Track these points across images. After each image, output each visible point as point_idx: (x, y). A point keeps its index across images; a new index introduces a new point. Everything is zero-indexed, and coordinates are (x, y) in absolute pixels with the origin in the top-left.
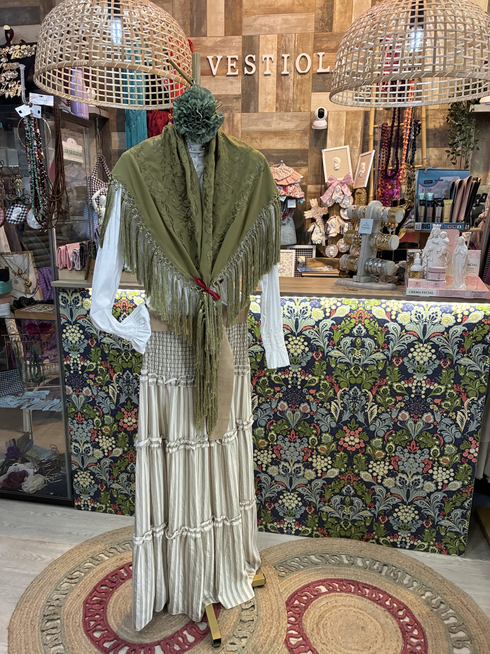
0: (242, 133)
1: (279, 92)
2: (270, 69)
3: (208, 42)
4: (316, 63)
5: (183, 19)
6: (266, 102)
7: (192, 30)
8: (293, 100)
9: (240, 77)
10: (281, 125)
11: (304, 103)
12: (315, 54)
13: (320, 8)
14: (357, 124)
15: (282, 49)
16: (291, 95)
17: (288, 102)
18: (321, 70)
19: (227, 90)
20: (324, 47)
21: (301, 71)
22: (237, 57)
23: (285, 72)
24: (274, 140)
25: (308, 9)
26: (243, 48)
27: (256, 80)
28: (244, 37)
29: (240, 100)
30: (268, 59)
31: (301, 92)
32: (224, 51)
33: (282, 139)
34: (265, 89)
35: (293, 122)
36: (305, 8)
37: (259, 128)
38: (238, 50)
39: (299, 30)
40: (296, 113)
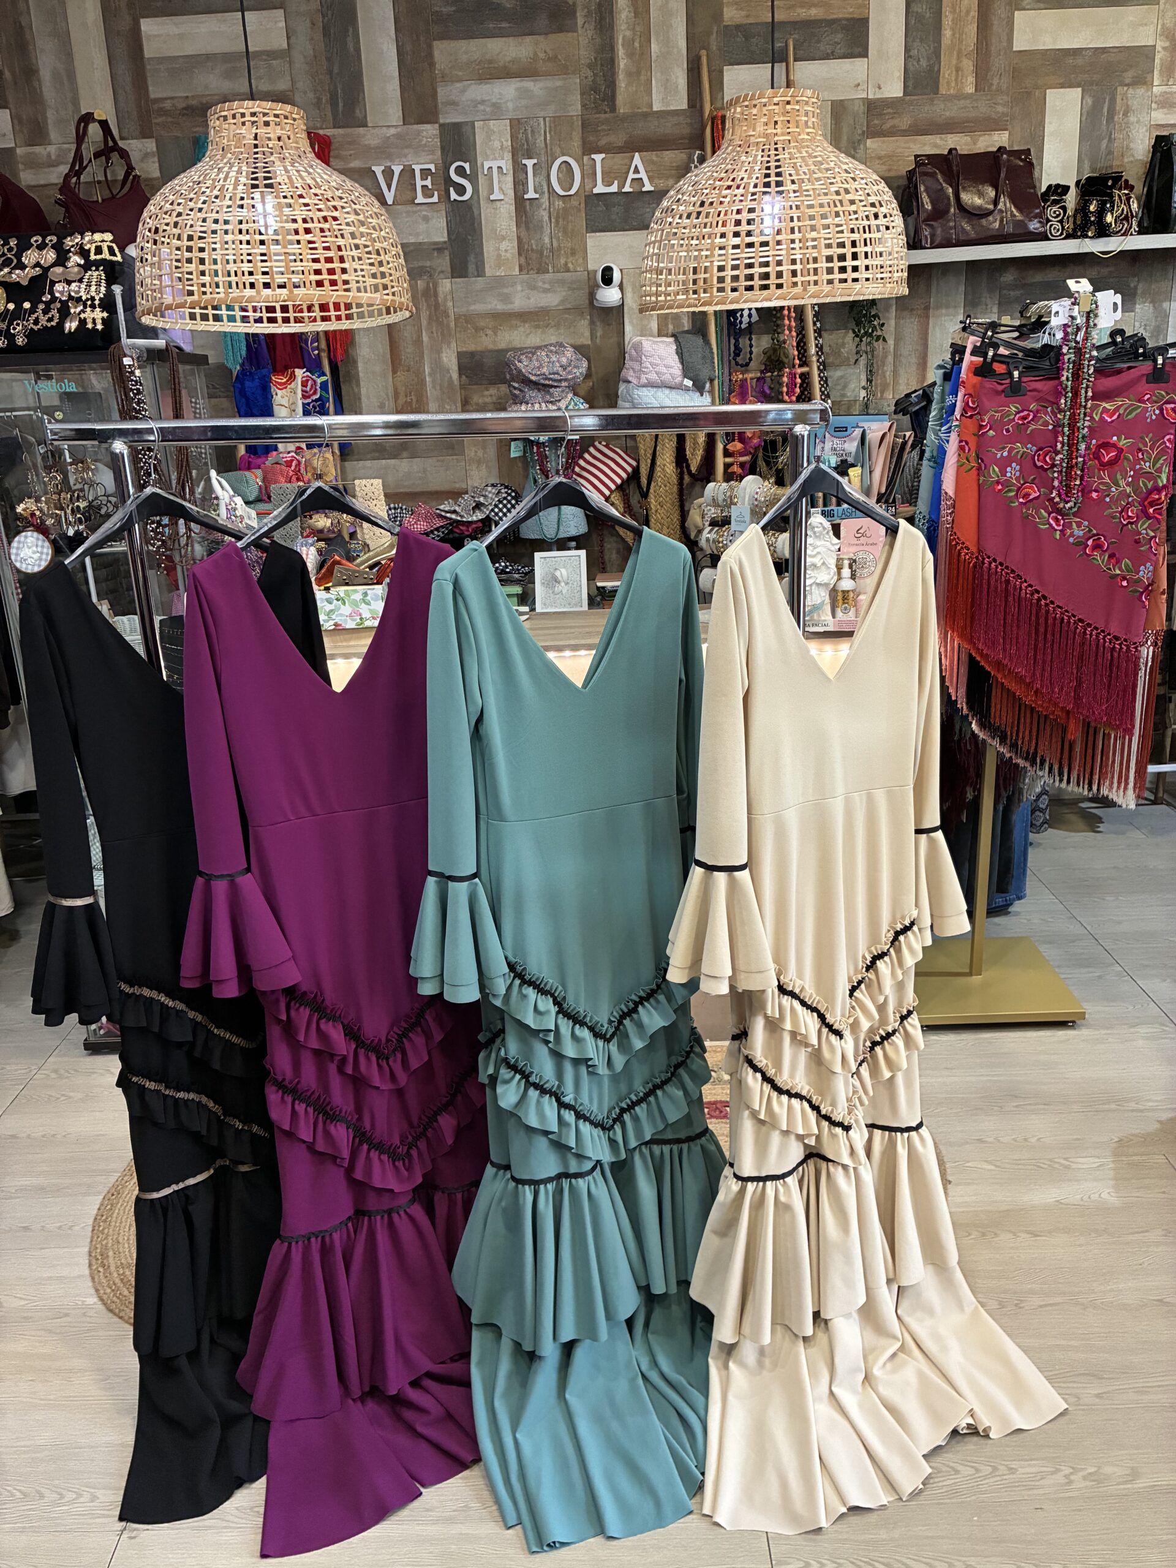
0: (457, 318)
1: (523, 234)
2: (501, 189)
3: (370, 137)
4: (589, 174)
5: (315, 91)
6: (499, 256)
7: (335, 114)
8: (552, 250)
9: (442, 207)
10: (532, 300)
11: (573, 253)
12: (586, 158)
13: (590, 66)
15: (520, 150)
16: (547, 240)
17: (541, 253)
18: (600, 189)
19: (417, 235)
20: (603, 142)
21: (562, 193)
22: (432, 167)
23: (531, 194)
24: (521, 329)
25: (566, 67)
26: (443, 148)
27: (476, 213)
28: (441, 125)
29: (447, 253)
30: (495, 170)
31: (565, 232)
32: (405, 157)
33: (537, 327)
34: (494, 230)
35: (555, 292)
36: (559, 66)
37: (489, 307)
38: (433, 152)
39: (550, 111)
40: (559, 276)
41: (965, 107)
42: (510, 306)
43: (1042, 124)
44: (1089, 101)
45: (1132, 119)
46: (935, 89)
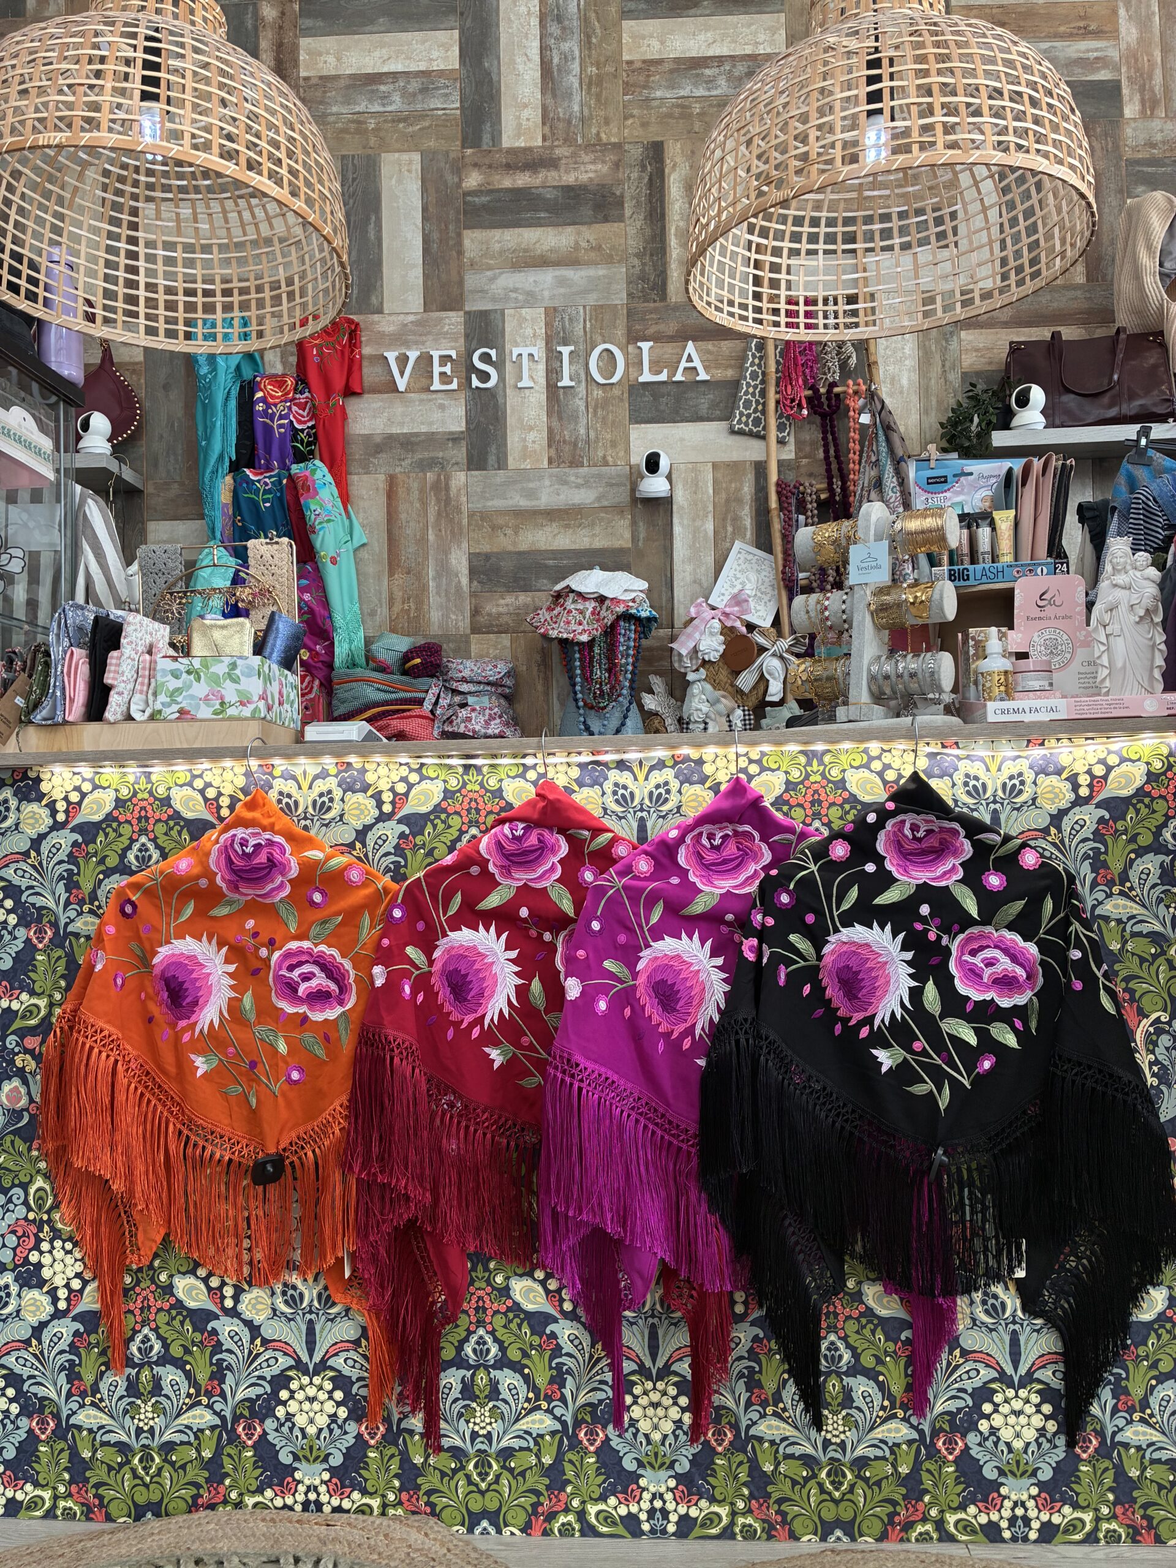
0: (471, 515)
1: (555, 424)
2: (531, 377)
3: (385, 324)
4: (635, 362)
6: (525, 447)
8: (588, 442)
9: (462, 397)
10: (563, 497)
11: (614, 444)
12: (631, 348)
13: (637, 255)
14: (739, 490)
15: (554, 338)
16: (582, 431)
17: (575, 445)
18: (646, 377)
19: (431, 423)
20: (651, 331)
21: (601, 381)
22: (454, 355)
23: (566, 382)
24: (548, 529)
25: (611, 256)
26: (467, 336)
27: (501, 400)
28: (466, 313)
29: (464, 443)
30: (525, 358)
31: (604, 423)
32: (423, 343)
33: (567, 526)
34: (521, 420)
35: (590, 487)
36: (603, 255)
37: (510, 502)
38: (456, 341)
39: (592, 299)
40: (594, 470)
41: (1076, 298)
42: (534, 503)
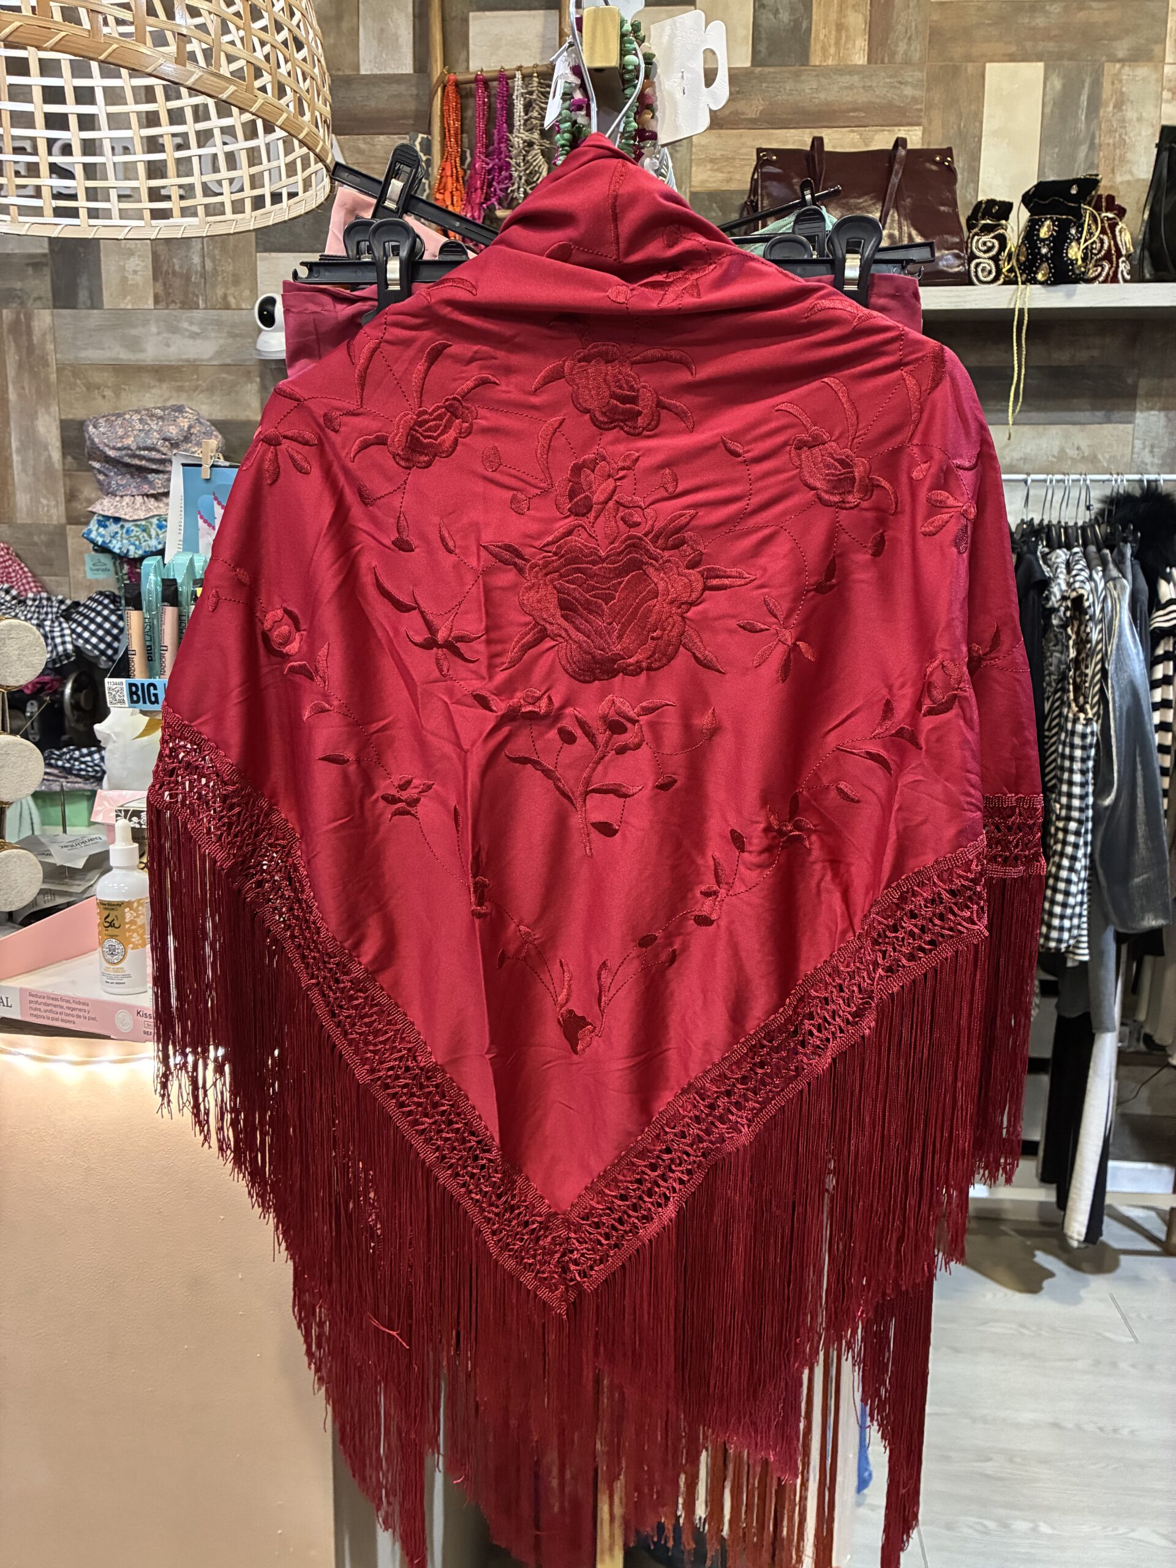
0: (60, 370)
1: (162, 248)
6: (124, 279)
8: (203, 275)
10: (173, 350)
11: (236, 282)
16: (196, 260)
17: (188, 278)
29: (47, 271)
31: (224, 249)
33: (180, 389)
35: (208, 338)
37: (108, 354)
40: (212, 314)
41: (851, 87)
42: (139, 356)
43: (978, 117)
44: (1057, 83)
45: (1130, 114)
46: (804, 57)
